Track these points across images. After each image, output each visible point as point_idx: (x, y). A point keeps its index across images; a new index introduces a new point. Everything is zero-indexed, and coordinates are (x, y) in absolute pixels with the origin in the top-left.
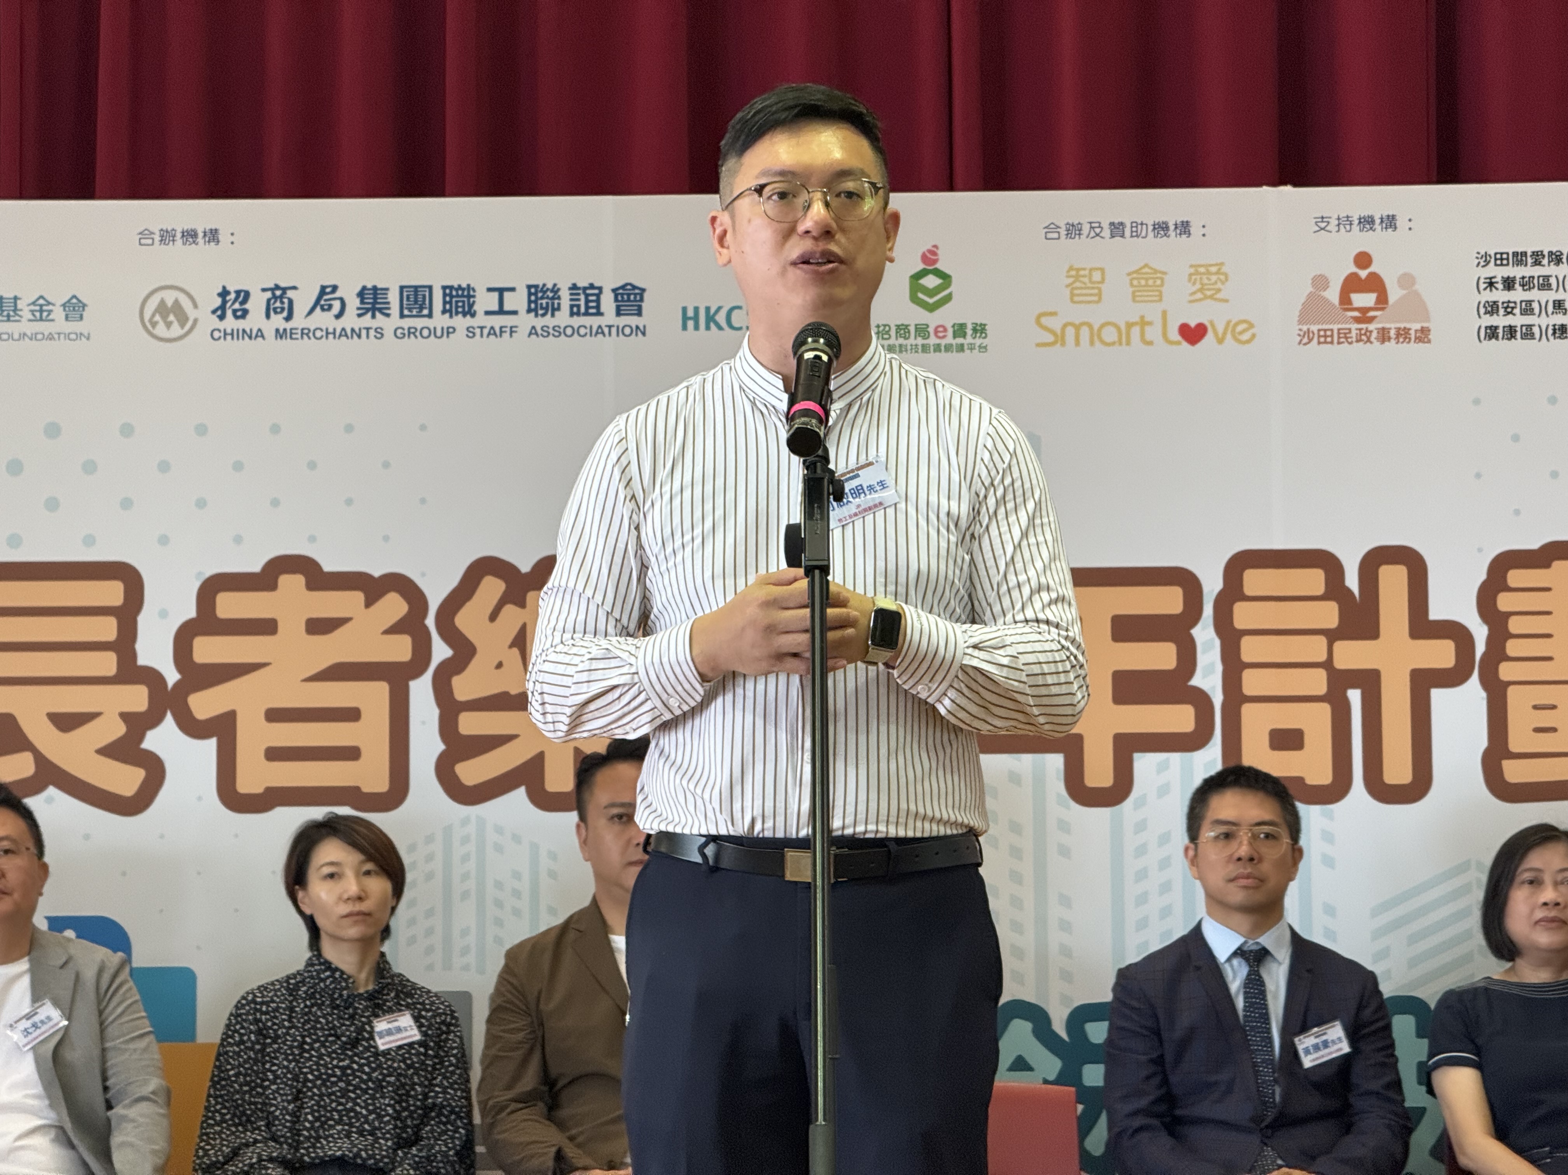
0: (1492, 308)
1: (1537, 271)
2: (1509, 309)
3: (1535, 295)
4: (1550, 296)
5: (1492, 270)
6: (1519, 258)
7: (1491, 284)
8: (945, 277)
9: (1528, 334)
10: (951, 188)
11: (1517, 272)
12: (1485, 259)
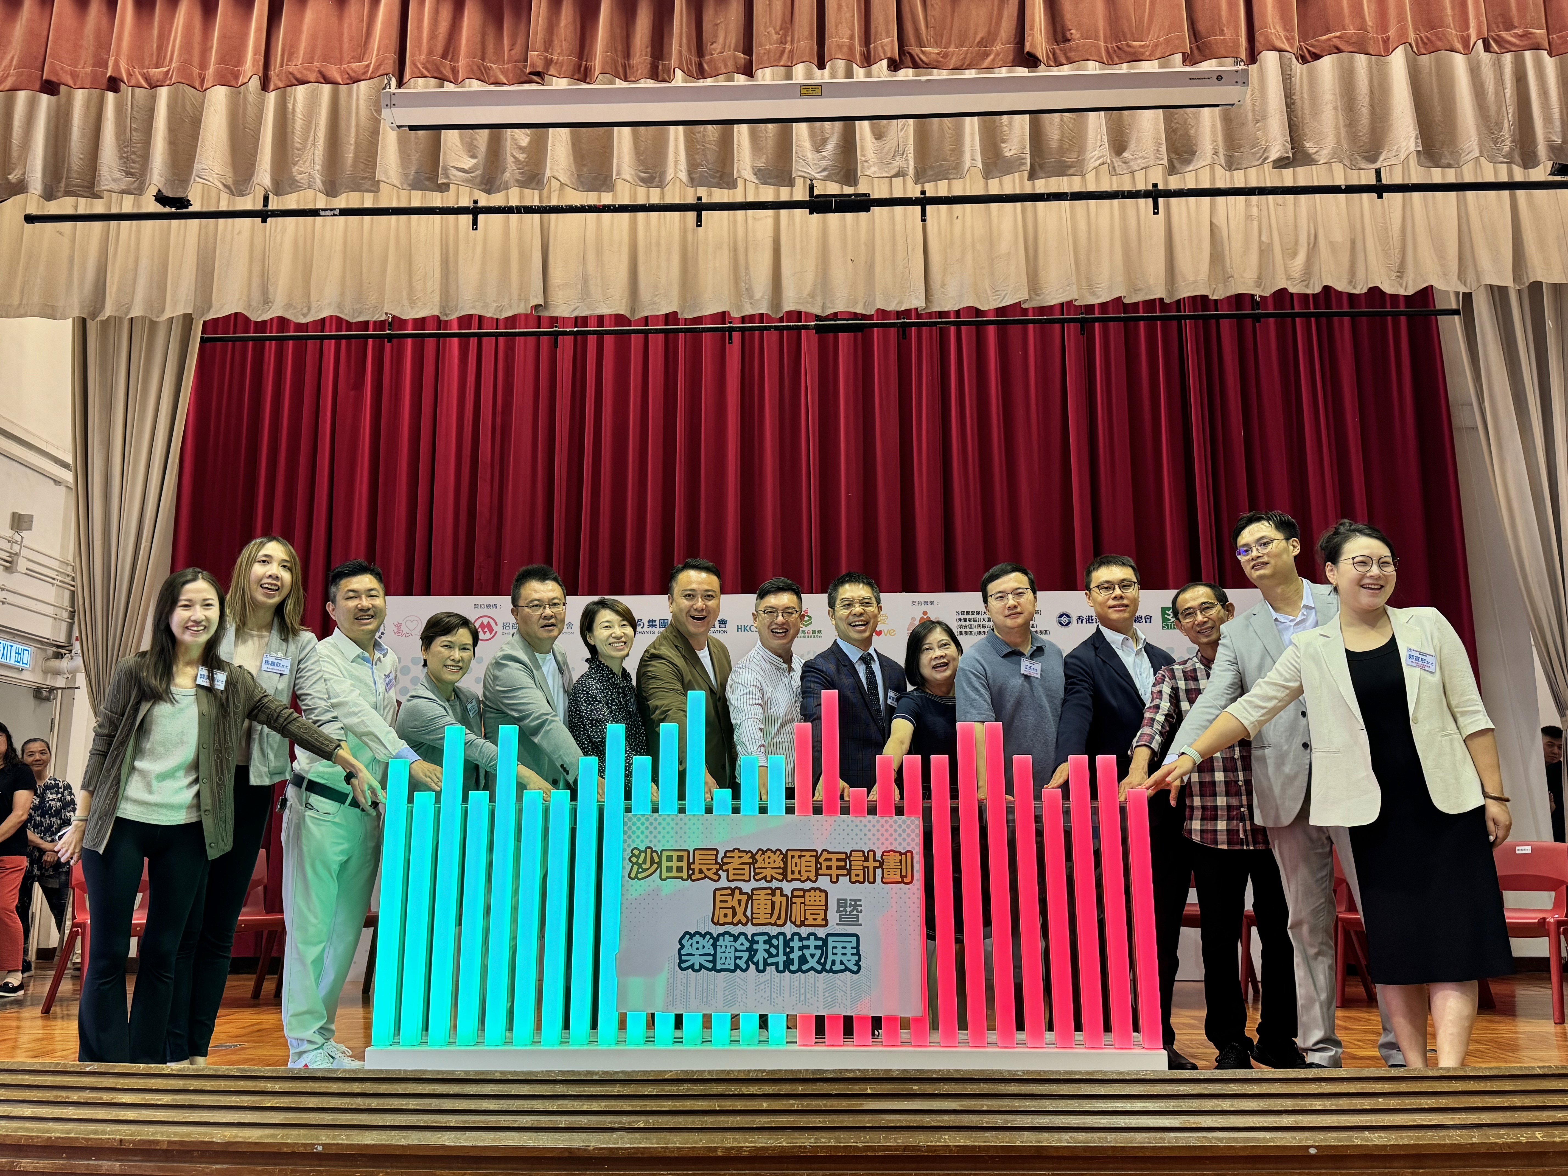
0: (961, 627)
1: (973, 617)
2: (965, 627)
3: (972, 623)
4: (977, 623)
5: (960, 616)
6: (968, 613)
7: (960, 620)
8: (810, 617)
9: (971, 633)
10: (812, 593)
11: (967, 617)
12: (958, 613)
